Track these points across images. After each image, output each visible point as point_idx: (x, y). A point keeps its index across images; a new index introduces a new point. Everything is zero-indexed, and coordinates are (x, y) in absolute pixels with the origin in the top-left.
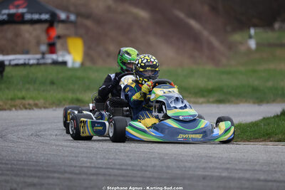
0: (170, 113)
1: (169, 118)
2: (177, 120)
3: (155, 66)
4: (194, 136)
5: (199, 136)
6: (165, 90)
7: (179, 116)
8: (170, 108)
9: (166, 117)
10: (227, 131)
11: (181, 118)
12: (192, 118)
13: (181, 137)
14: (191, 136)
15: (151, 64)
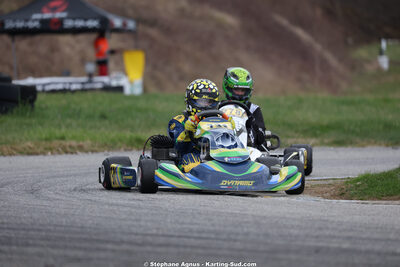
0: (213, 153)
1: (211, 159)
2: (221, 162)
3: (214, 95)
4: (241, 183)
5: (248, 184)
6: (213, 124)
7: (224, 158)
8: (215, 147)
9: (209, 158)
10: (289, 178)
11: (226, 160)
12: (241, 160)
13: (224, 184)
14: (238, 183)
15: (209, 91)
